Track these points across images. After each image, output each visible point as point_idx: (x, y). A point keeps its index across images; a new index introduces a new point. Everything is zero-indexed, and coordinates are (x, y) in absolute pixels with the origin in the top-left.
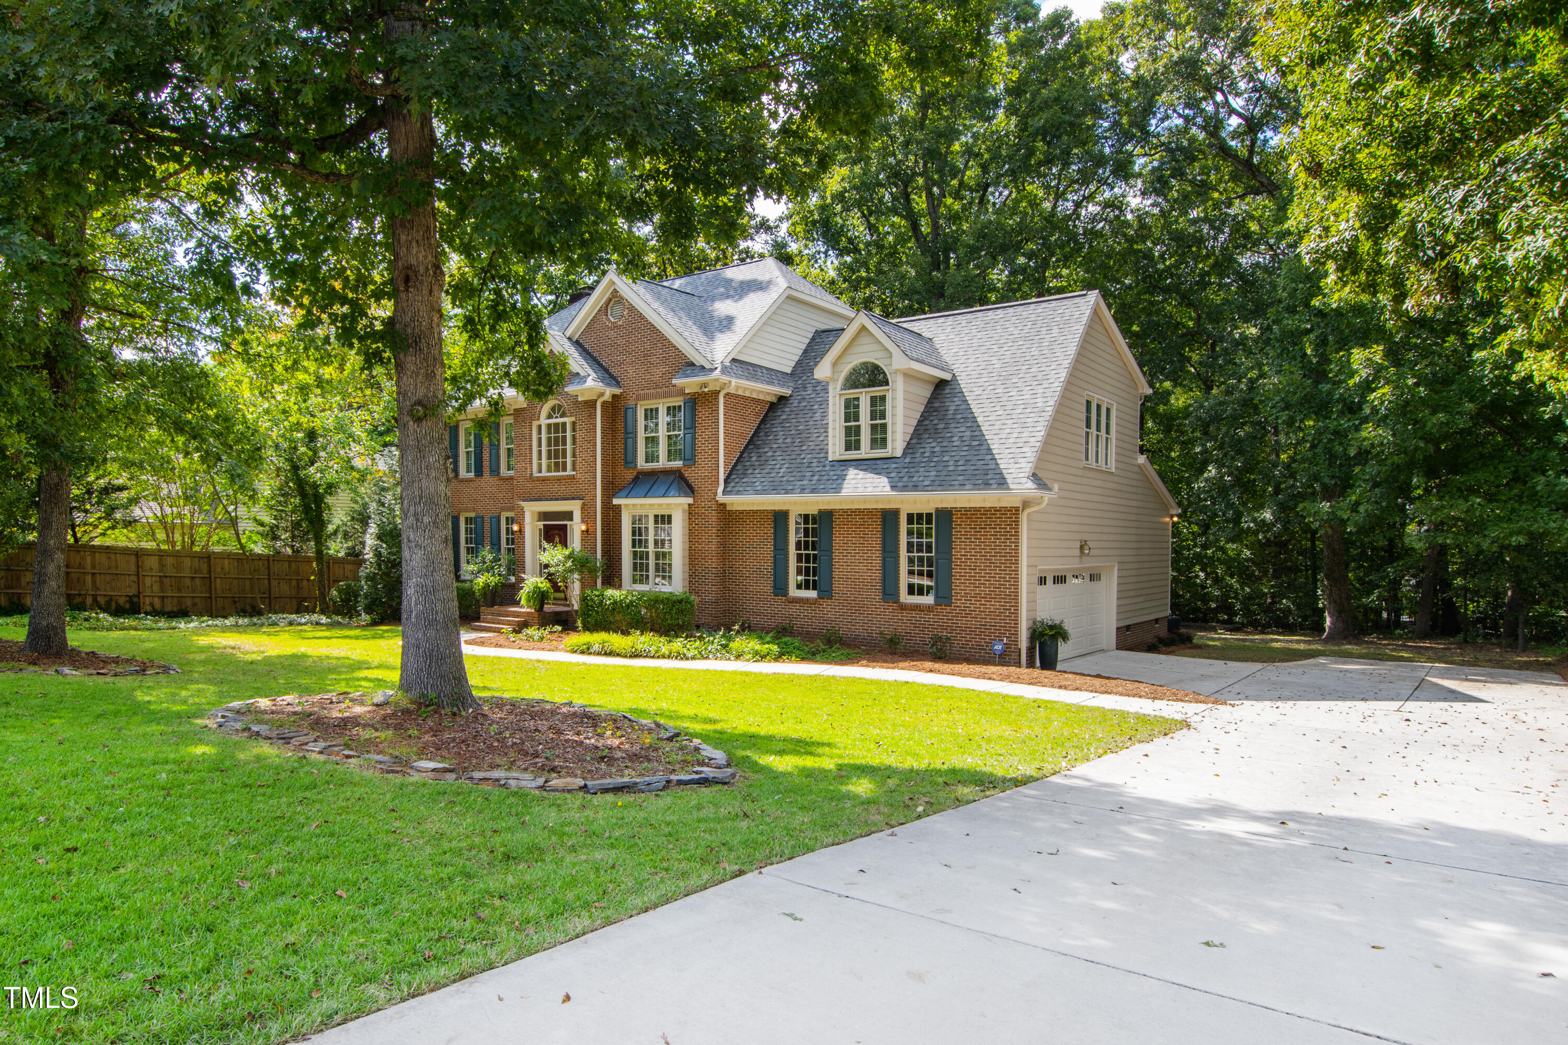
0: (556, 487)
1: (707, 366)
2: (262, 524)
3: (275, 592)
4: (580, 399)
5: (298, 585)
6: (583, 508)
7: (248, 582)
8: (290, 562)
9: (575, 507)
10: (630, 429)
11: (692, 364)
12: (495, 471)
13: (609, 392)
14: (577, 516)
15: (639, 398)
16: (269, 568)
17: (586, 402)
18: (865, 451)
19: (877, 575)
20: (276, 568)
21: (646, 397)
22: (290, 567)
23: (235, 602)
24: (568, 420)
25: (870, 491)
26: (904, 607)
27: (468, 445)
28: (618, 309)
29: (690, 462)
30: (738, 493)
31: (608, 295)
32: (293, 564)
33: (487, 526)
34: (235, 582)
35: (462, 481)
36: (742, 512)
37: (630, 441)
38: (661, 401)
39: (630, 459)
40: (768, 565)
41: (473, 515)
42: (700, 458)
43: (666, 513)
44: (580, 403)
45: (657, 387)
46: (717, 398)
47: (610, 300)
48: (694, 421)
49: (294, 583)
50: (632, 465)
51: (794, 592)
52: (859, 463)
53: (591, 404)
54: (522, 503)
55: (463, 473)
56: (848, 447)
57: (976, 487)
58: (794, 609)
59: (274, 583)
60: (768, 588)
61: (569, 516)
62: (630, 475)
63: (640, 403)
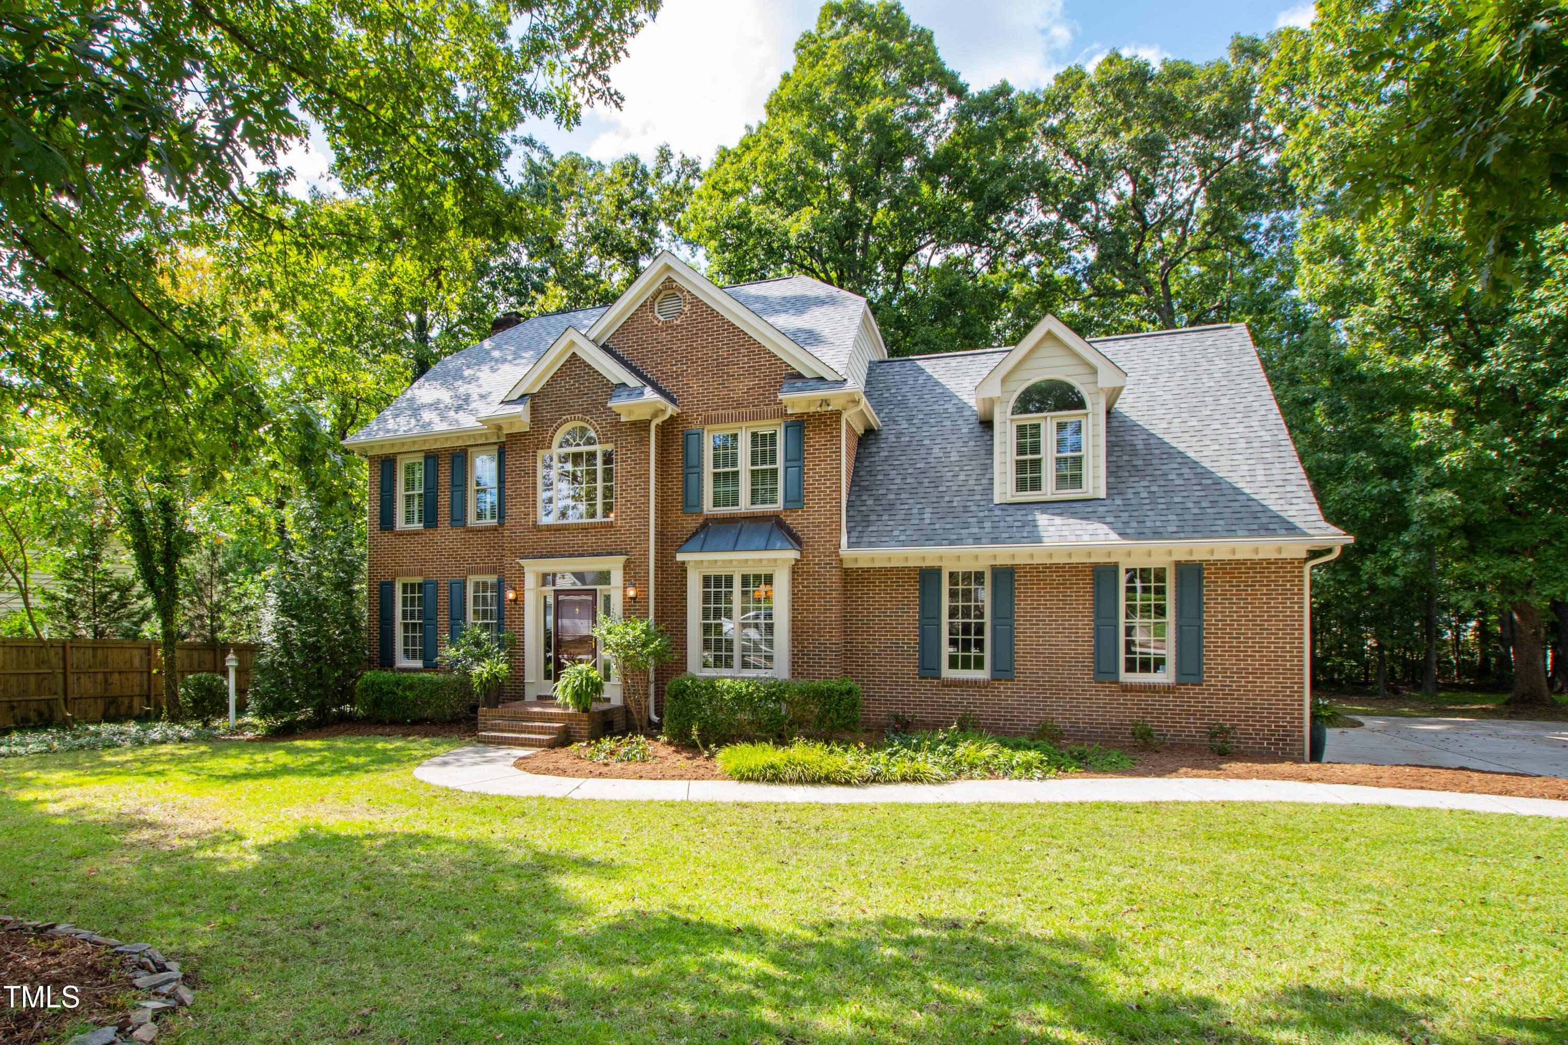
0: (580, 539)
1: (829, 377)
2: (53, 598)
3: (74, 692)
4: (623, 419)
5: (106, 680)
6: (626, 567)
7: (32, 679)
8: (95, 649)
9: (615, 566)
10: (693, 461)
11: (800, 376)
12: (459, 518)
13: (671, 410)
14: (617, 577)
15: (708, 420)
16: (64, 658)
17: (634, 424)
18: (1049, 489)
19: (1087, 648)
20: (74, 658)
21: (719, 420)
22: (94, 656)
23: (13, 708)
24: (598, 449)
25: (1071, 540)
26: (1127, 689)
27: (410, 485)
28: (671, 306)
29: (798, 505)
30: (871, 544)
31: (658, 285)
32: (100, 652)
33: (443, 595)
34: (13, 680)
35: (402, 534)
36: (868, 570)
37: (693, 478)
38: (744, 425)
39: (692, 500)
40: (910, 637)
41: (418, 580)
42: (812, 501)
43: (763, 571)
44: (624, 424)
45: (739, 405)
46: (838, 421)
47: (659, 292)
48: (801, 451)
49: (100, 677)
50: (696, 510)
51: (947, 673)
52: (1046, 505)
53: (641, 427)
54: (522, 562)
55: (400, 523)
56: (1021, 485)
57: (1252, 533)
58: (952, 695)
59: (72, 679)
60: (911, 667)
61: (604, 578)
62: (692, 524)
63: (707, 427)
